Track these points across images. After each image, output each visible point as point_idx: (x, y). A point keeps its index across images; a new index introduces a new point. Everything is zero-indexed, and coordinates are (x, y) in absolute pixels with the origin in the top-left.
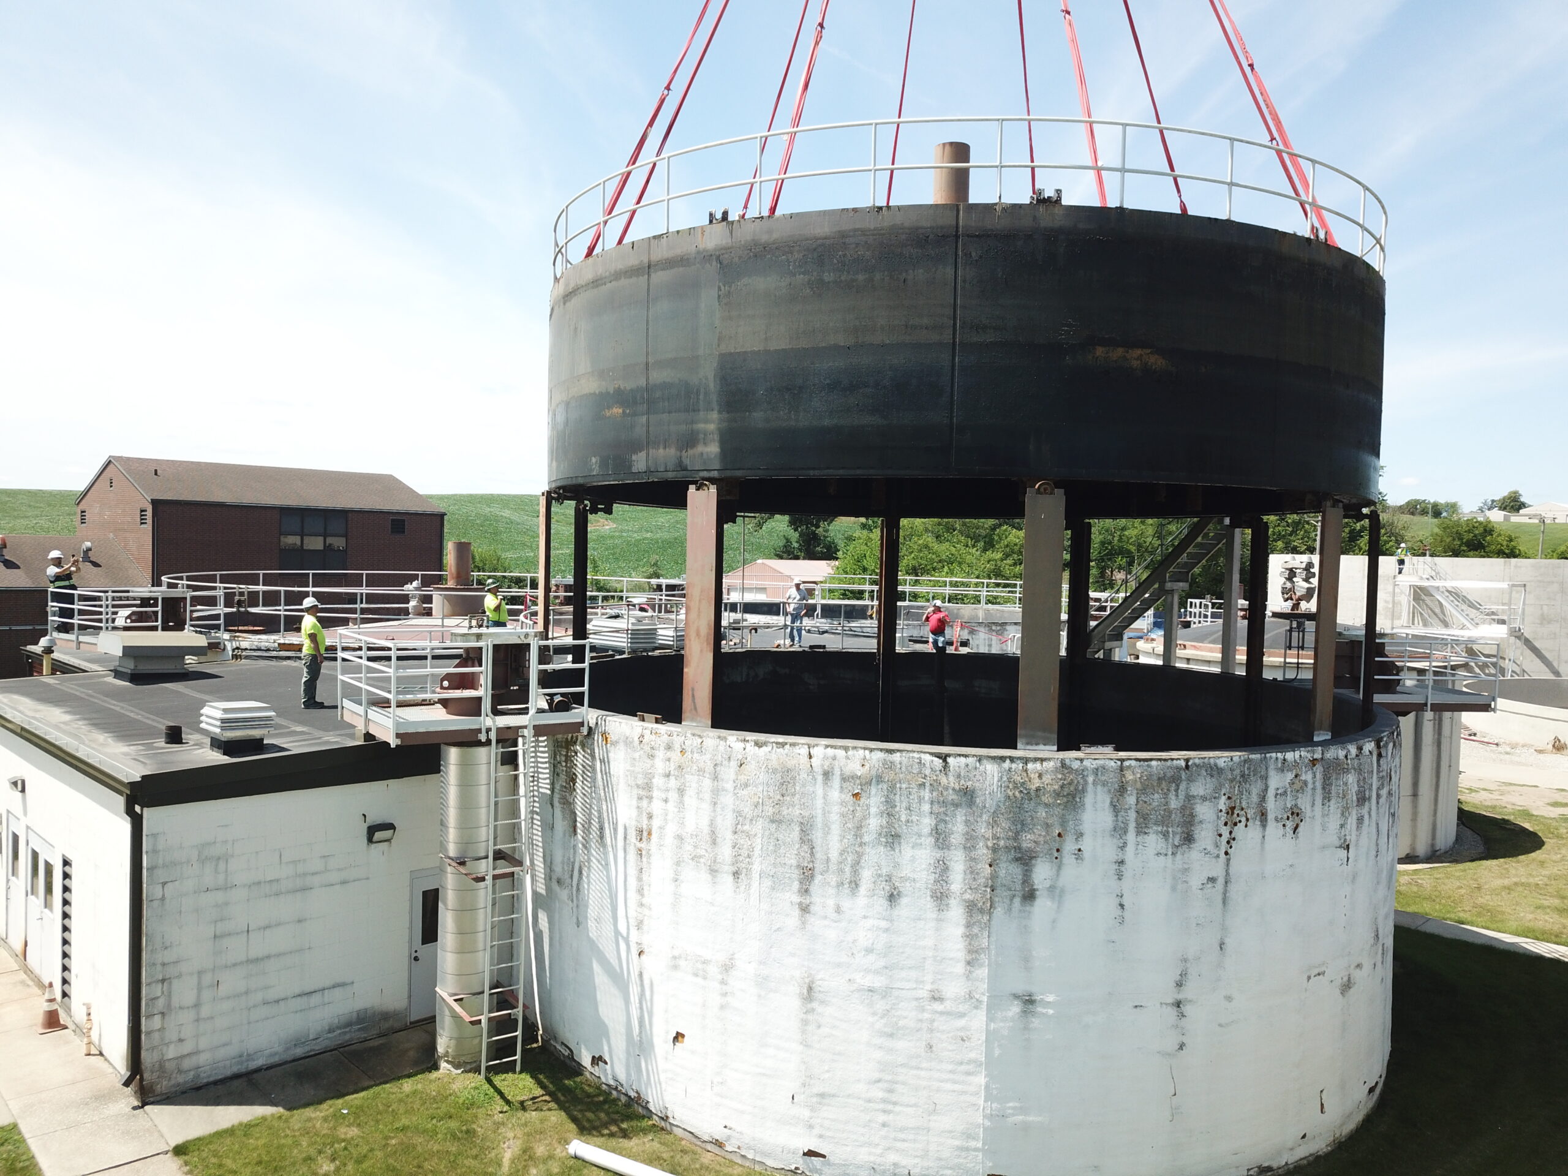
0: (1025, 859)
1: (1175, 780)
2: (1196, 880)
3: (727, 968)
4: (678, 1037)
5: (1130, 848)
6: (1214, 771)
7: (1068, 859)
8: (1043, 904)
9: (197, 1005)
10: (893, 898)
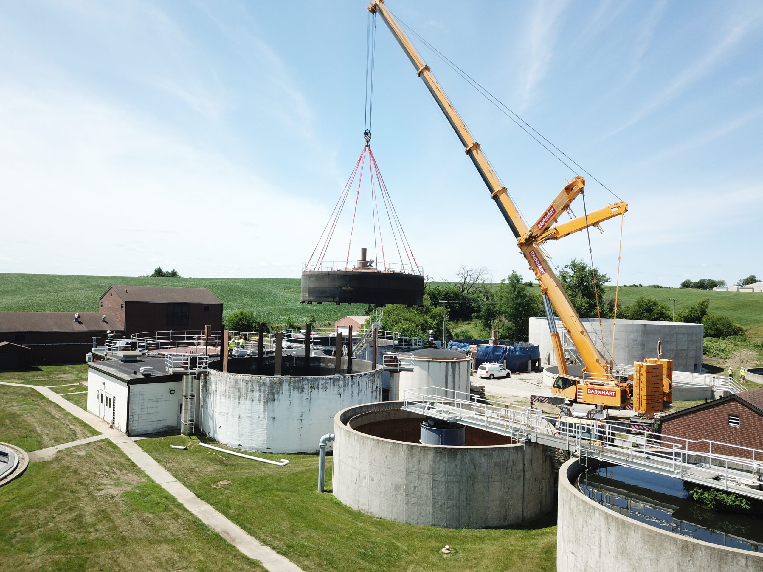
0: (273, 394)
1: (300, 381)
2: (304, 398)
3: (227, 414)
4: (220, 427)
5: (292, 393)
6: (308, 380)
7: (281, 394)
8: (276, 402)
9: (138, 420)
10: (252, 401)
